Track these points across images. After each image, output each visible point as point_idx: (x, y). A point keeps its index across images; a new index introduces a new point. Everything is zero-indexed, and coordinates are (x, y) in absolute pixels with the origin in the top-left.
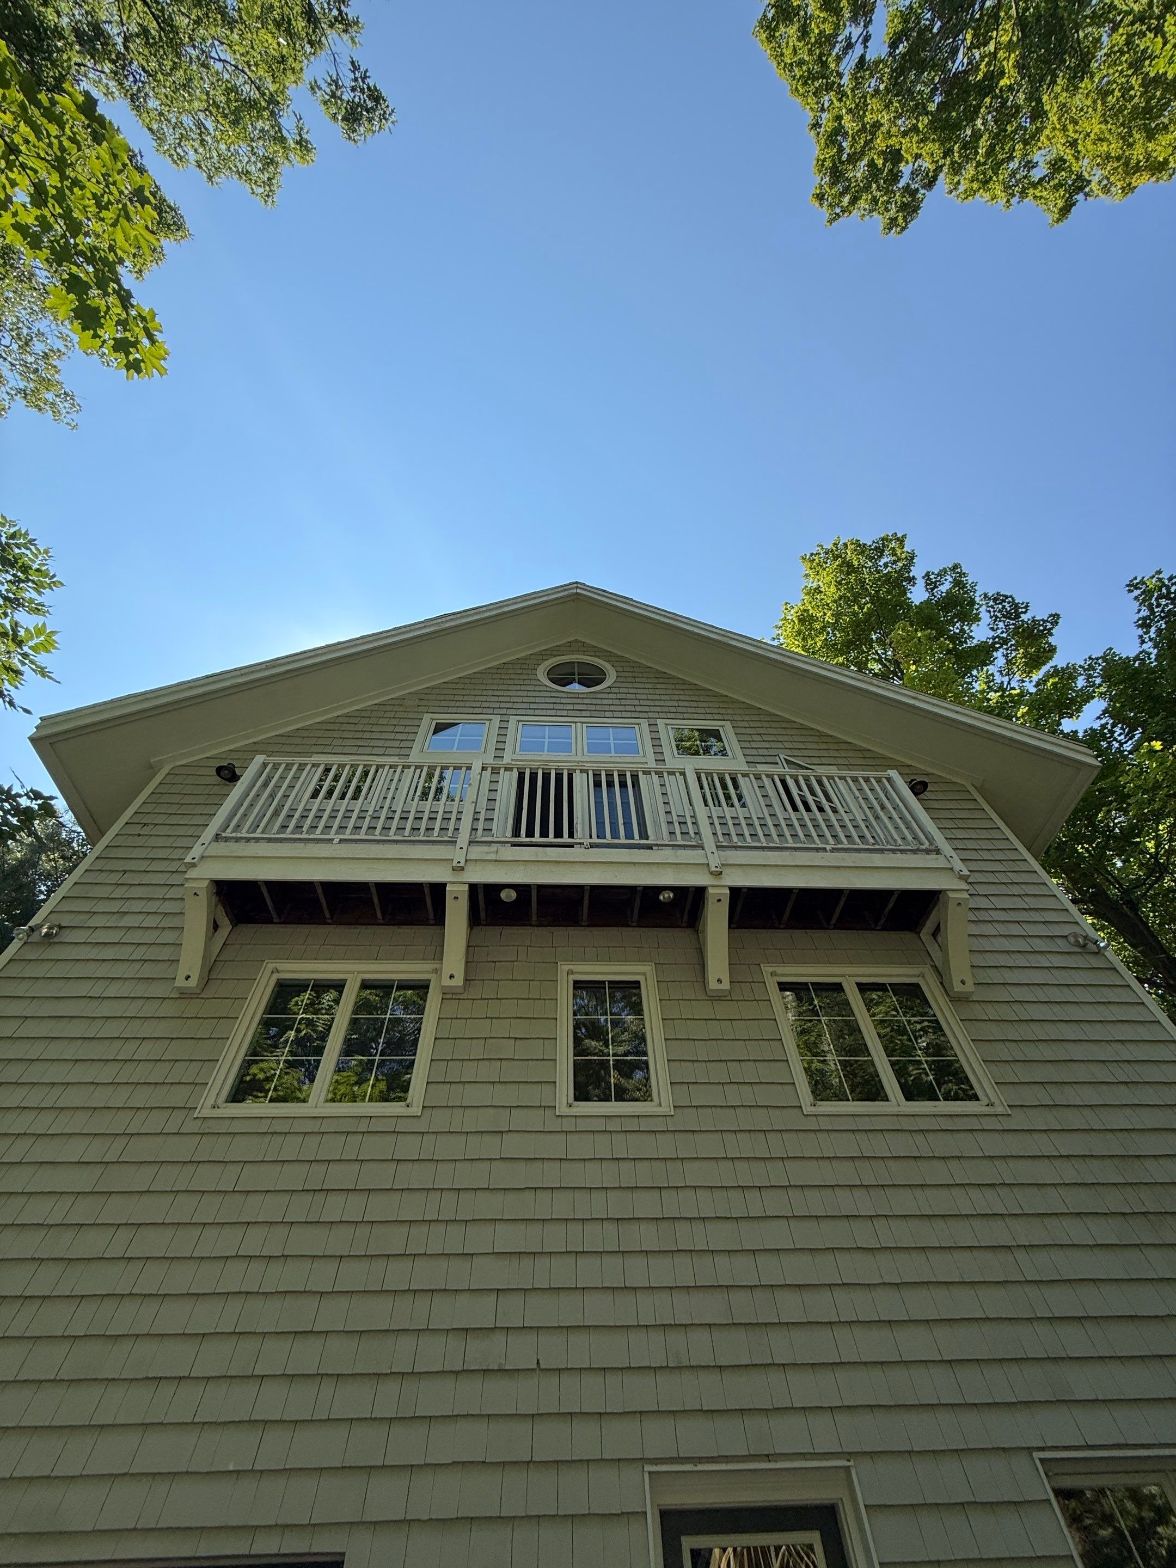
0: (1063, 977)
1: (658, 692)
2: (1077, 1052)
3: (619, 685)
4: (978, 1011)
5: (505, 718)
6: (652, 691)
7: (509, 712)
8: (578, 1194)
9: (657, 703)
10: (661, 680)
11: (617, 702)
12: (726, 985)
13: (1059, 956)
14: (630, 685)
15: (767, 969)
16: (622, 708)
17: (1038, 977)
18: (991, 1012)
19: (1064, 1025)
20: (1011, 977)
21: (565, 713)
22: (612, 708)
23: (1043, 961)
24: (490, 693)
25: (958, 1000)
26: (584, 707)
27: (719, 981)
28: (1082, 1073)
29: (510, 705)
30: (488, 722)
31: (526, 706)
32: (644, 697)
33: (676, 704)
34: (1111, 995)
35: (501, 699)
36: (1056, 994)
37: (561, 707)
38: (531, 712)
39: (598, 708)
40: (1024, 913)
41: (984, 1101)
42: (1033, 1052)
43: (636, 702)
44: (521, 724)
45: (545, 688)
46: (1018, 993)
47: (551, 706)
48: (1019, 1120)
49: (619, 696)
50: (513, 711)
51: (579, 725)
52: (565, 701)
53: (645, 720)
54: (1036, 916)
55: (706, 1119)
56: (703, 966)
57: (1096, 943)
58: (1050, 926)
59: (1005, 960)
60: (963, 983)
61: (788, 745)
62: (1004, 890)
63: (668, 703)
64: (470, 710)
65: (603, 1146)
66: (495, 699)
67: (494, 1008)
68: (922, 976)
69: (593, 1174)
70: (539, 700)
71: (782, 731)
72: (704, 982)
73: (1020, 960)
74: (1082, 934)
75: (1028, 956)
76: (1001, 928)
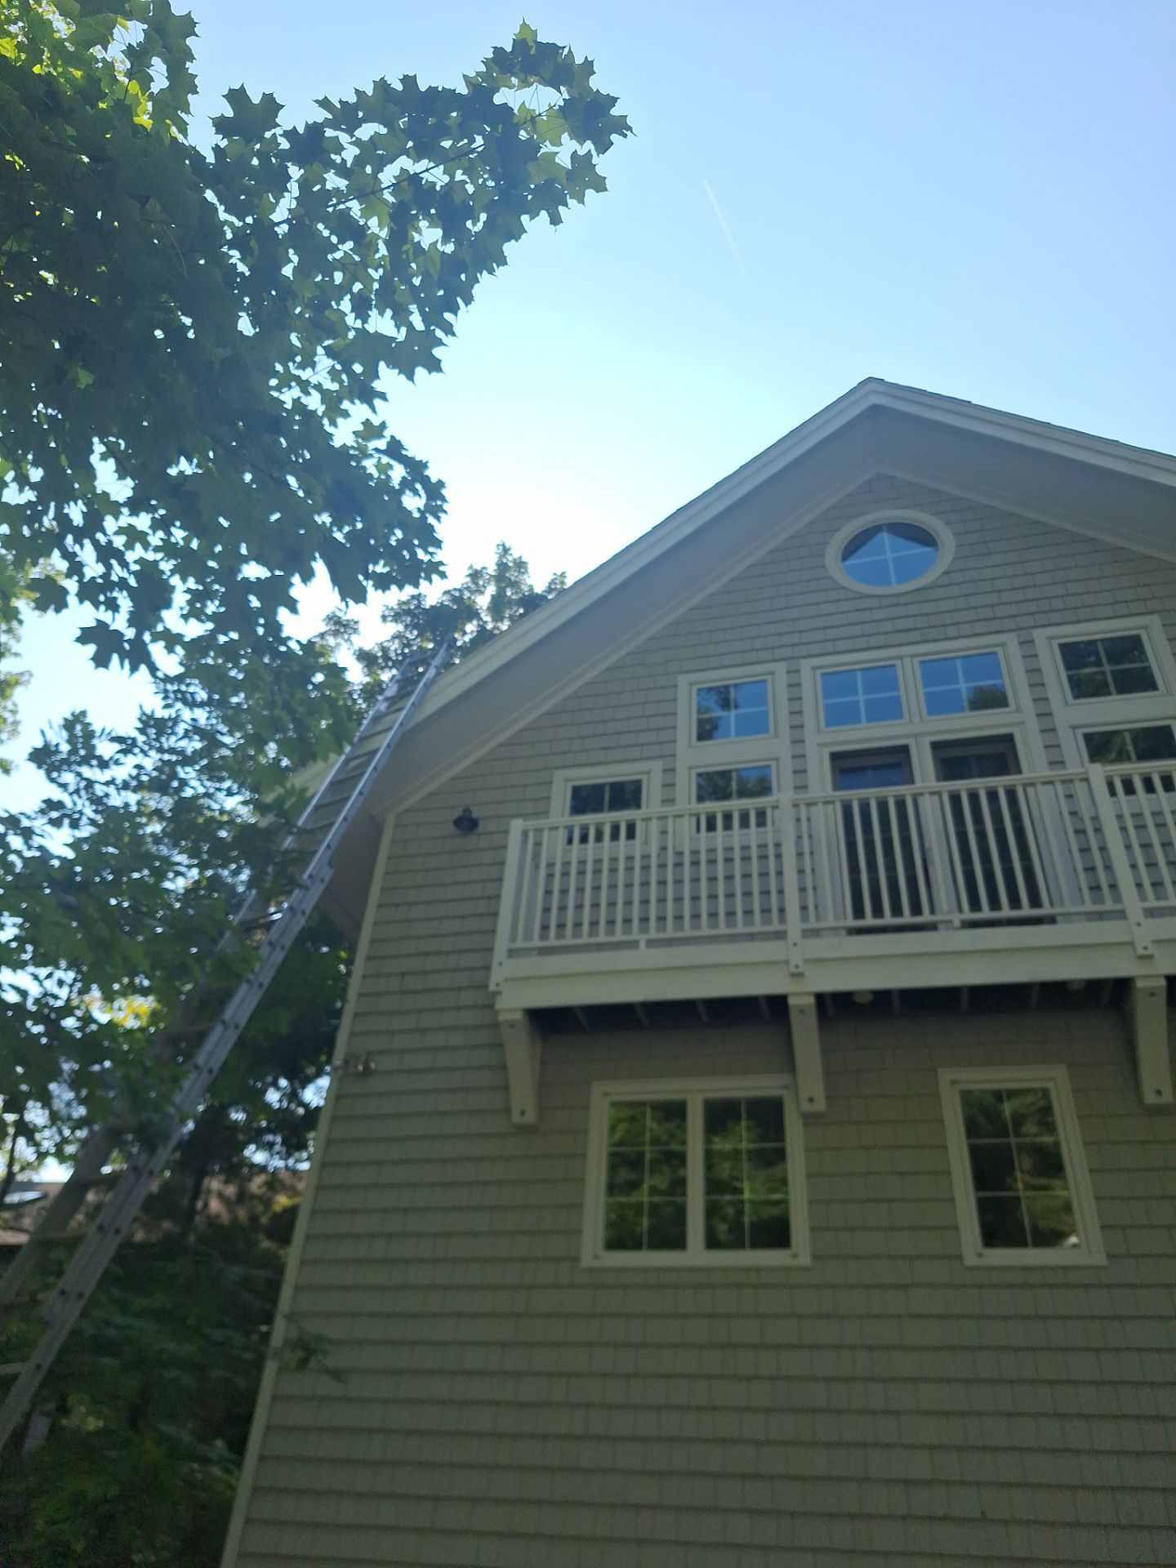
5: (793, 665)
7: (797, 651)
8: (1001, 1353)
11: (961, 603)
12: (1168, 1098)
14: (980, 562)
16: (971, 614)
21: (881, 640)
22: (958, 616)
26: (911, 623)
27: (1159, 1093)
29: (795, 638)
30: (769, 679)
31: (819, 635)
38: (829, 647)
39: (935, 620)
43: (996, 598)
44: (818, 672)
45: (843, 594)
49: (965, 589)
50: (802, 650)
51: (907, 660)
52: (879, 614)
53: (1013, 635)
55: (1148, 1271)
56: (1134, 1066)
63: (1049, 592)
64: (740, 659)
65: (1025, 1302)
66: (771, 629)
67: (868, 1134)
69: (1017, 1333)
70: (838, 619)
72: (1137, 1089)
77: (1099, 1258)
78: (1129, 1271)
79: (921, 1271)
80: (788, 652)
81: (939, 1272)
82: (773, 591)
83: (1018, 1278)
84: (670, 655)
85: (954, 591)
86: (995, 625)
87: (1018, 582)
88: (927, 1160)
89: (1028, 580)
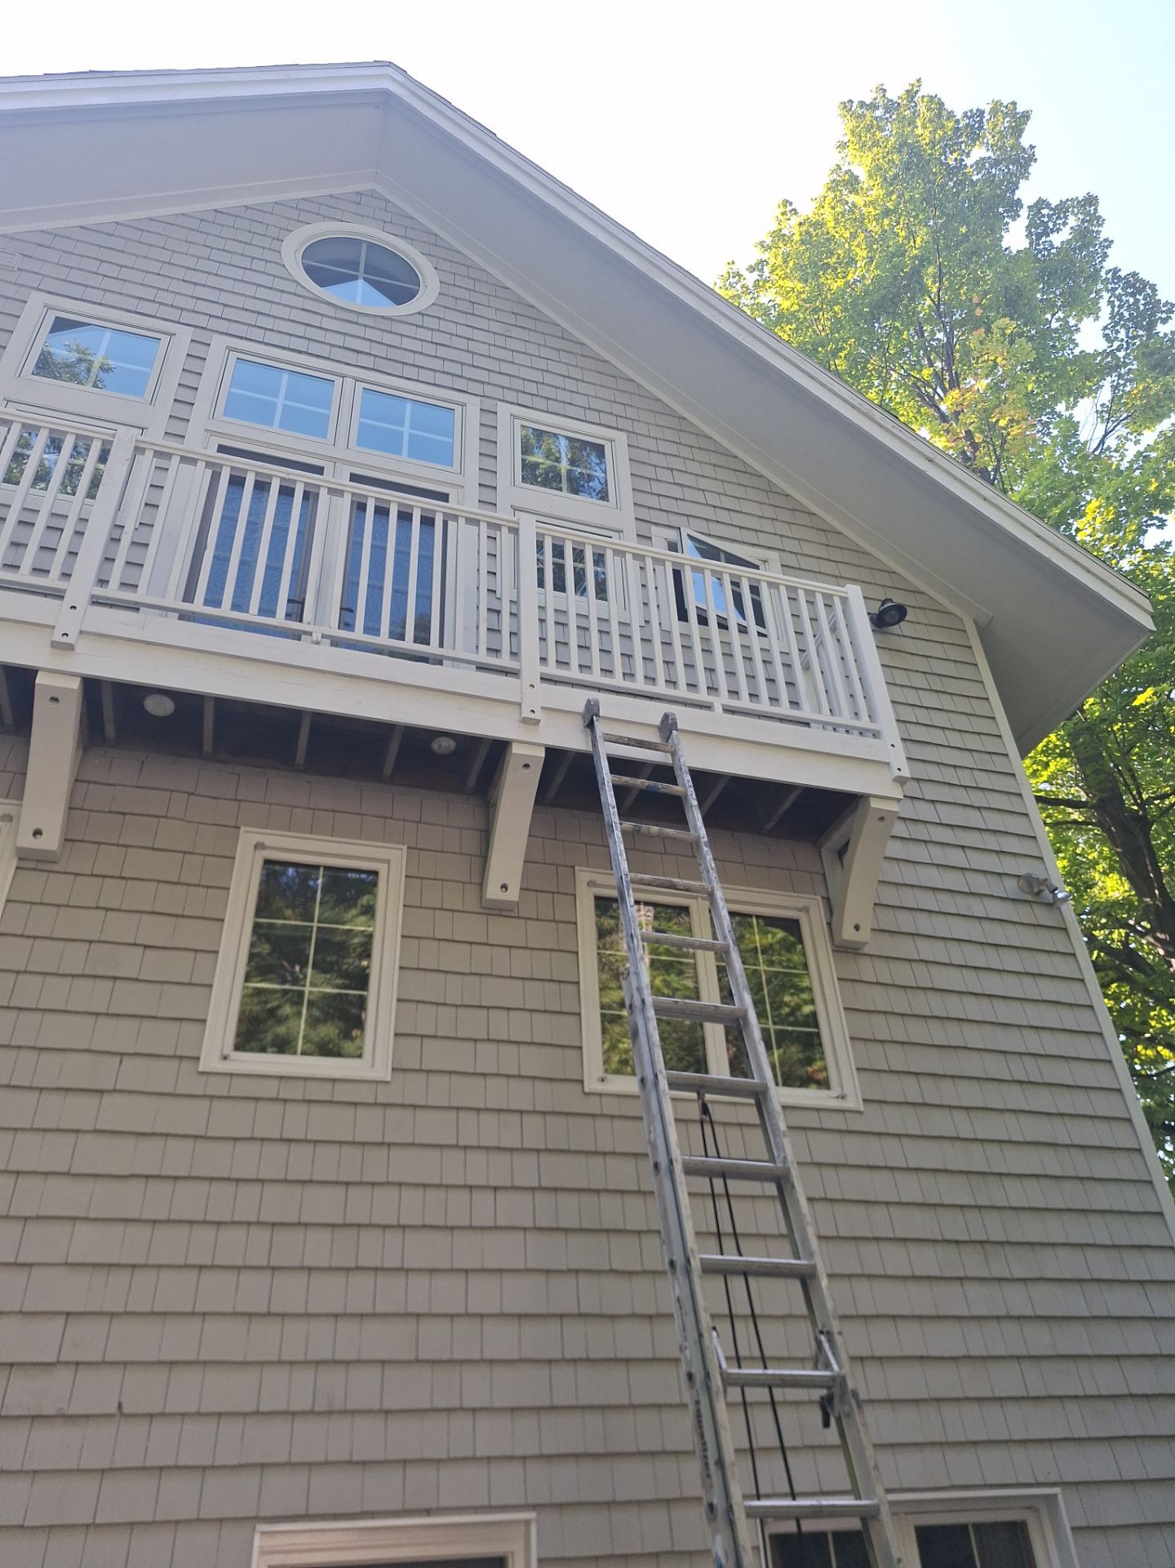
0: (996, 934)
1: (512, 344)
2: (974, 1036)
3: (440, 312)
4: (867, 969)
5: (202, 336)
6: (500, 341)
7: (215, 324)
9: (506, 368)
10: (522, 321)
11: (430, 349)
12: (513, 895)
13: (998, 903)
14: (461, 319)
15: (582, 875)
16: (436, 364)
17: (959, 929)
18: (883, 972)
19: (972, 999)
20: (924, 924)
21: (324, 350)
22: (420, 360)
23: (977, 907)
24: (180, 273)
25: (846, 950)
26: (364, 346)
27: (504, 887)
28: (972, 1065)
29: (217, 310)
30: (165, 339)
31: (250, 318)
32: (483, 349)
33: (537, 376)
34: (1047, 965)
35: (200, 292)
36: (977, 957)
37: (319, 335)
38: (257, 334)
39: (393, 353)
40: (977, 835)
41: (836, 1090)
42: (918, 1032)
43: (466, 358)
44: (234, 356)
45: (291, 287)
46: (928, 950)
47: (300, 330)
48: (874, 1120)
49: (437, 337)
50: (219, 325)
51: (349, 382)
52: (330, 324)
53: (476, 400)
54: (992, 842)
55: (439, 1091)
56: (485, 857)
57: (1053, 891)
58: (1006, 860)
59: (927, 901)
60: (857, 928)
61: (713, 499)
62: (961, 796)
63: (525, 373)
64: (132, 304)
65: (268, 1121)
66: (188, 289)
67: (112, 894)
68: (806, 910)
69: (246, 1161)
70: (276, 310)
71: (708, 471)
72: (481, 885)
73: (947, 903)
74: (1042, 877)
75: (961, 900)
76: (938, 855)
77: (383, 1072)
78: (414, 1089)
79: (133, 1074)
80: (202, 321)
81: (161, 1076)
82: (206, 252)
83: (270, 1089)
84: (28, 264)
85: (424, 334)
86: (460, 384)
87: (495, 352)
88: (189, 934)
89: (507, 355)
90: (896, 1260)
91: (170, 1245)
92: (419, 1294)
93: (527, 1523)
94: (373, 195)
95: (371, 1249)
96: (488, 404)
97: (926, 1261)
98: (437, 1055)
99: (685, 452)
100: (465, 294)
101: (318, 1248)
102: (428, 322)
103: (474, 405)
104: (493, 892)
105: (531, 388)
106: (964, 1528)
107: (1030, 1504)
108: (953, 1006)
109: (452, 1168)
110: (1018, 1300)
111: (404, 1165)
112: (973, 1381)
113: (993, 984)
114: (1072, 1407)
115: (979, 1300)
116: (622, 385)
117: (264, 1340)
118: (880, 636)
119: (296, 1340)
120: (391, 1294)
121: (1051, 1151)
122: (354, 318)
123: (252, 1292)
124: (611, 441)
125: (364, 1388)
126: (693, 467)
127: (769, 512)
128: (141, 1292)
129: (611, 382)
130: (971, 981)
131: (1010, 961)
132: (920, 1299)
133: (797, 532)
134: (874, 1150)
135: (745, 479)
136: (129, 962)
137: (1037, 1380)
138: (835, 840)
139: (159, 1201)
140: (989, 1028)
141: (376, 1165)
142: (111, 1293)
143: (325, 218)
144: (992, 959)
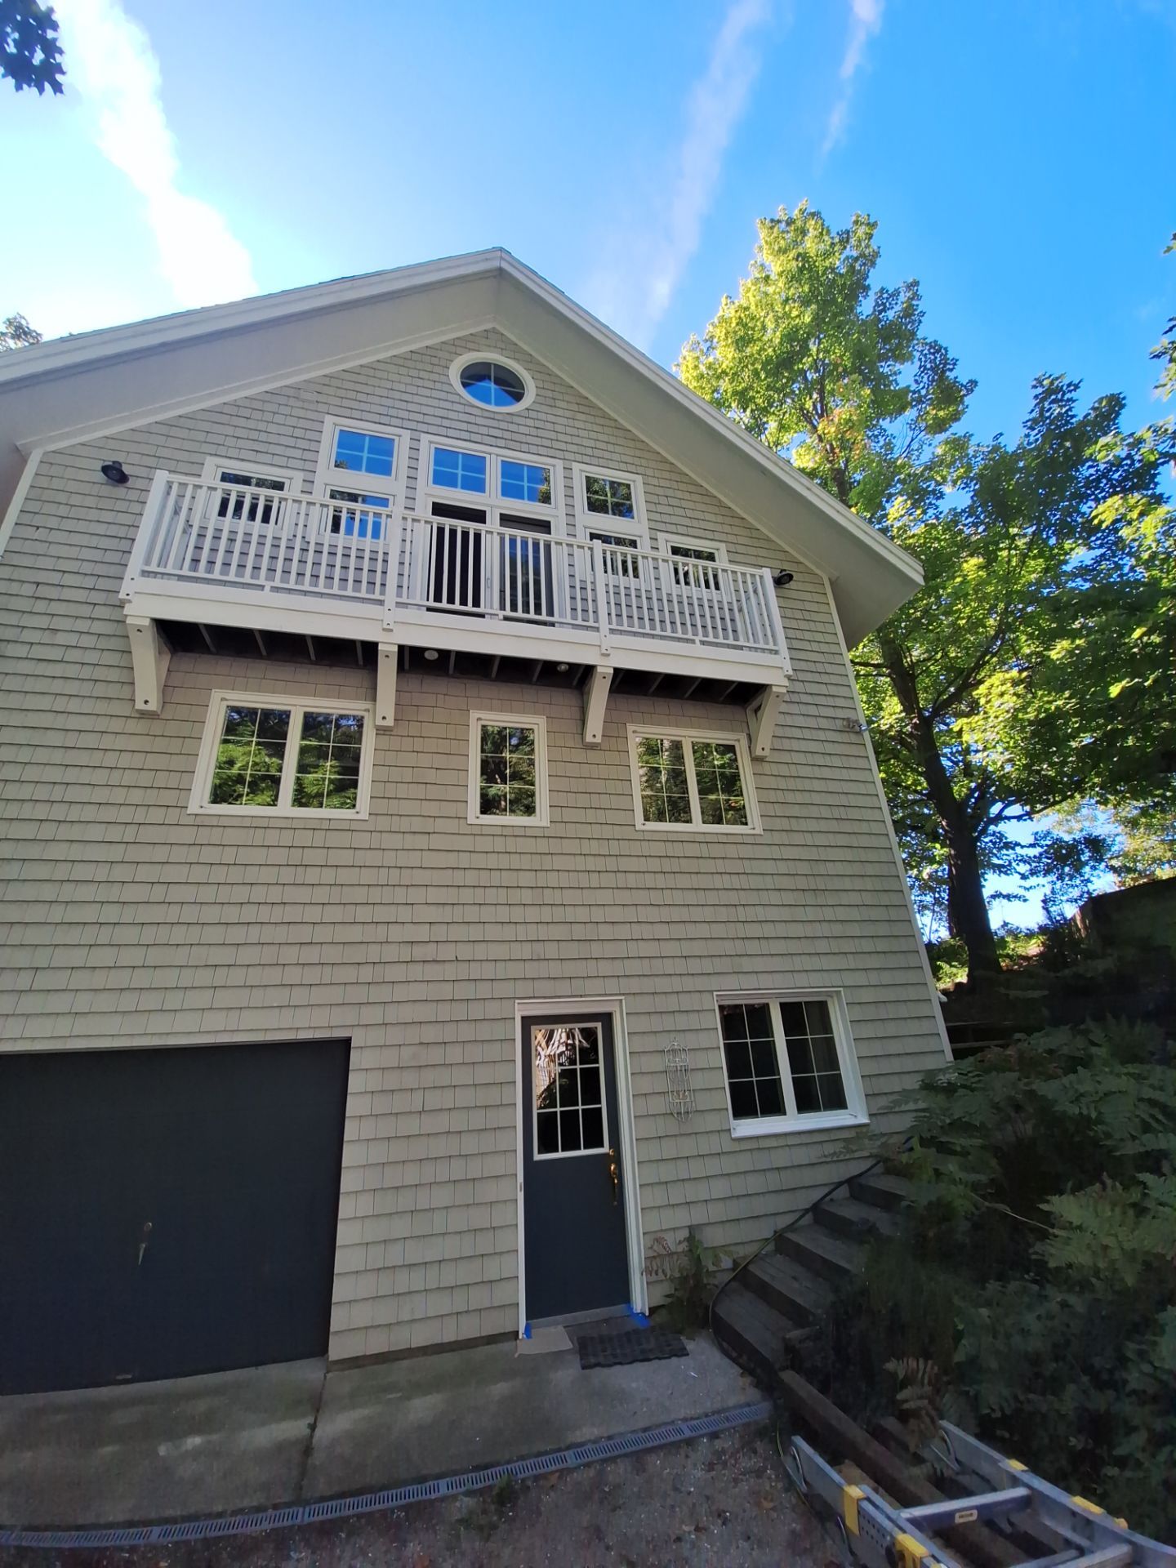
0: (830, 748)
1: (578, 424)
3: (537, 407)
4: (767, 768)
5: (416, 435)
7: (421, 429)
8: (482, 872)
9: (575, 440)
10: (582, 409)
11: (534, 432)
12: (598, 740)
13: (832, 733)
14: (548, 410)
15: (631, 727)
17: (813, 746)
18: (774, 769)
19: (817, 781)
20: (795, 745)
21: (479, 438)
22: (530, 439)
23: (822, 735)
24: (397, 395)
25: (757, 760)
26: (498, 433)
28: (814, 812)
30: (397, 439)
31: (438, 421)
33: (593, 444)
34: (853, 762)
36: (820, 760)
39: (516, 438)
40: (824, 698)
41: (750, 825)
42: (790, 797)
43: (553, 435)
44: (434, 448)
45: (458, 399)
46: (798, 758)
48: (768, 838)
49: (537, 423)
50: (424, 427)
51: (493, 457)
52: (480, 421)
53: (561, 461)
54: (831, 702)
55: (571, 830)
56: (583, 722)
57: (860, 726)
58: (837, 710)
59: (797, 733)
60: (763, 749)
61: (690, 513)
62: (817, 678)
63: (586, 442)
64: (377, 418)
65: (499, 844)
66: (403, 405)
67: (419, 744)
68: (739, 740)
69: (493, 861)
70: (452, 415)
71: (687, 496)
72: (582, 734)
73: (807, 734)
74: (855, 718)
75: (814, 732)
76: (804, 709)
77: (546, 823)
78: (560, 830)
79: (440, 825)
80: (413, 425)
81: (451, 826)
82: (409, 380)
83: (498, 831)
84: (321, 398)
85: (530, 422)
86: (551, 452)
87: (569, 431)
88: (454, 762)
89: (575, 432)
90: (775, 898)
91: (467, 896)
92: (570, 914)
93: (621, 1000)
94: (494, 330)
95: (549, 896)
96: (568, 465)
97: (789, 898)
98: (569, 815)
99: (675, 485)
100: (549, 394)
101: (527, 896)
102: (533, 414)
103: (560, 464)
104: (589, 739)
105: (589, 451)
106: (801, 1003)
107: (829, 994)
108: (807, 784)
109: (580, 864)
110: (829, 914)
111: (559, 863)
112: (806, 946)
113: (826, 773)
114: (850, 957)
115: (811, 914)
116: (639, 445)
117: (509, 933)
118: (779, 590)
119: (522, 933)
120: (559, 914)
121: (849, 850)
122: (492, 415)
123: (503, 914)
124: (634, 481)
125: (551, 951)
126: (679, 494)
127: (720, 519)
128: (458, 914)
129: (631, 444)
130: (817, 772)
131: (837, 761)
132: (786, 914)
133: (736, 530)
134: (766, 852)
135: (707, 500)
136: (431, 776)
137: (835, 946)
138: (755, 704)
139: (459, 878)
140: (823, 794)
141: (547, 862)
142: (447, 914)
143: (470, 350)
144: (828, 761)
